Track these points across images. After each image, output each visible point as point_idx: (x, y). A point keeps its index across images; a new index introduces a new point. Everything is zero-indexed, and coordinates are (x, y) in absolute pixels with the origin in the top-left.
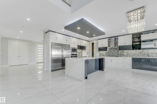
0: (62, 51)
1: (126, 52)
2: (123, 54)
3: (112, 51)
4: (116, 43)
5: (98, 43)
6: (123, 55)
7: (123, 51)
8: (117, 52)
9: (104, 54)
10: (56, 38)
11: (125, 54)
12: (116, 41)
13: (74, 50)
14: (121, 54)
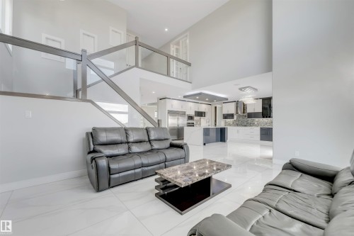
0: (178, 119)
1: (257, 120)
4: (245, 110)
5: (222, 108)
6: (254, 125)
7: (253, 120)
8: (246, 120)
9: (231, 123)
10: (172, 105)
13: (191, 118)
14: (251, 123)
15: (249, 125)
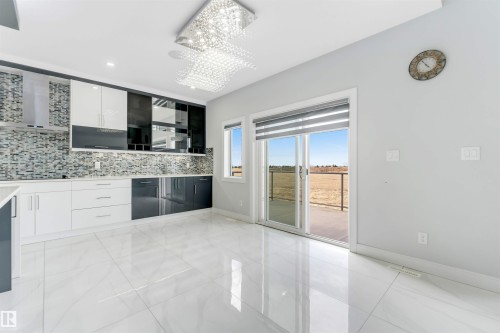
1: (101, 155)
2: (90, 164)
3: (28, 145)
6: (90, 171)
7: (90, 153)
8: (59, 153)
11: (98, 166)
14: (80, 165)
15: (71, 173)
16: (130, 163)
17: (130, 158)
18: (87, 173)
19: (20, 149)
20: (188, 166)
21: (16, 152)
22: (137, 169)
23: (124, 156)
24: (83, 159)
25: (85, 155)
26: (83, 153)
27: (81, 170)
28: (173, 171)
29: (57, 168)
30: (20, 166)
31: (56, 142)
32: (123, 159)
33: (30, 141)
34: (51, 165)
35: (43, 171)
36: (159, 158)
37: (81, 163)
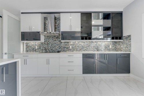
1: (72, 43)
2: (68, 47)
3: (51, 41)
4: (57, 27)
7: (68, 42)
8: (59, 43)
9: (37, 47)
11: (71, 47)
12: (58, 23)
14: (65, 47)
15: (62, 50)
16: (82, 46)
17: (82, 44)
18: (67, 50)
19: (49, 42)
20: (111, 47)
21: (48, 43)
22: (85, 49)
23: (80, 43)
24: (66, 45)
25: (67, 43)
26: (66, 42)
27: (65, 49)
28: (102, 49)
29: (58, 48)
30: (49, 48)
31: (58, 39)
32: (80, 44)
33: (51, 39)
34: (57, 47)
35: (55, 49)
36: (95, 43)
37: (65, 46)
